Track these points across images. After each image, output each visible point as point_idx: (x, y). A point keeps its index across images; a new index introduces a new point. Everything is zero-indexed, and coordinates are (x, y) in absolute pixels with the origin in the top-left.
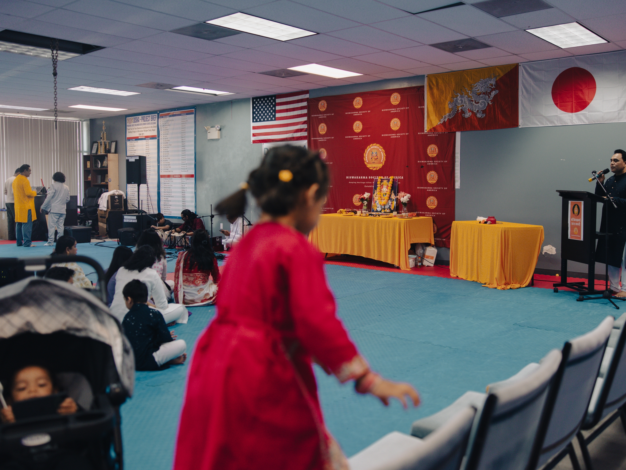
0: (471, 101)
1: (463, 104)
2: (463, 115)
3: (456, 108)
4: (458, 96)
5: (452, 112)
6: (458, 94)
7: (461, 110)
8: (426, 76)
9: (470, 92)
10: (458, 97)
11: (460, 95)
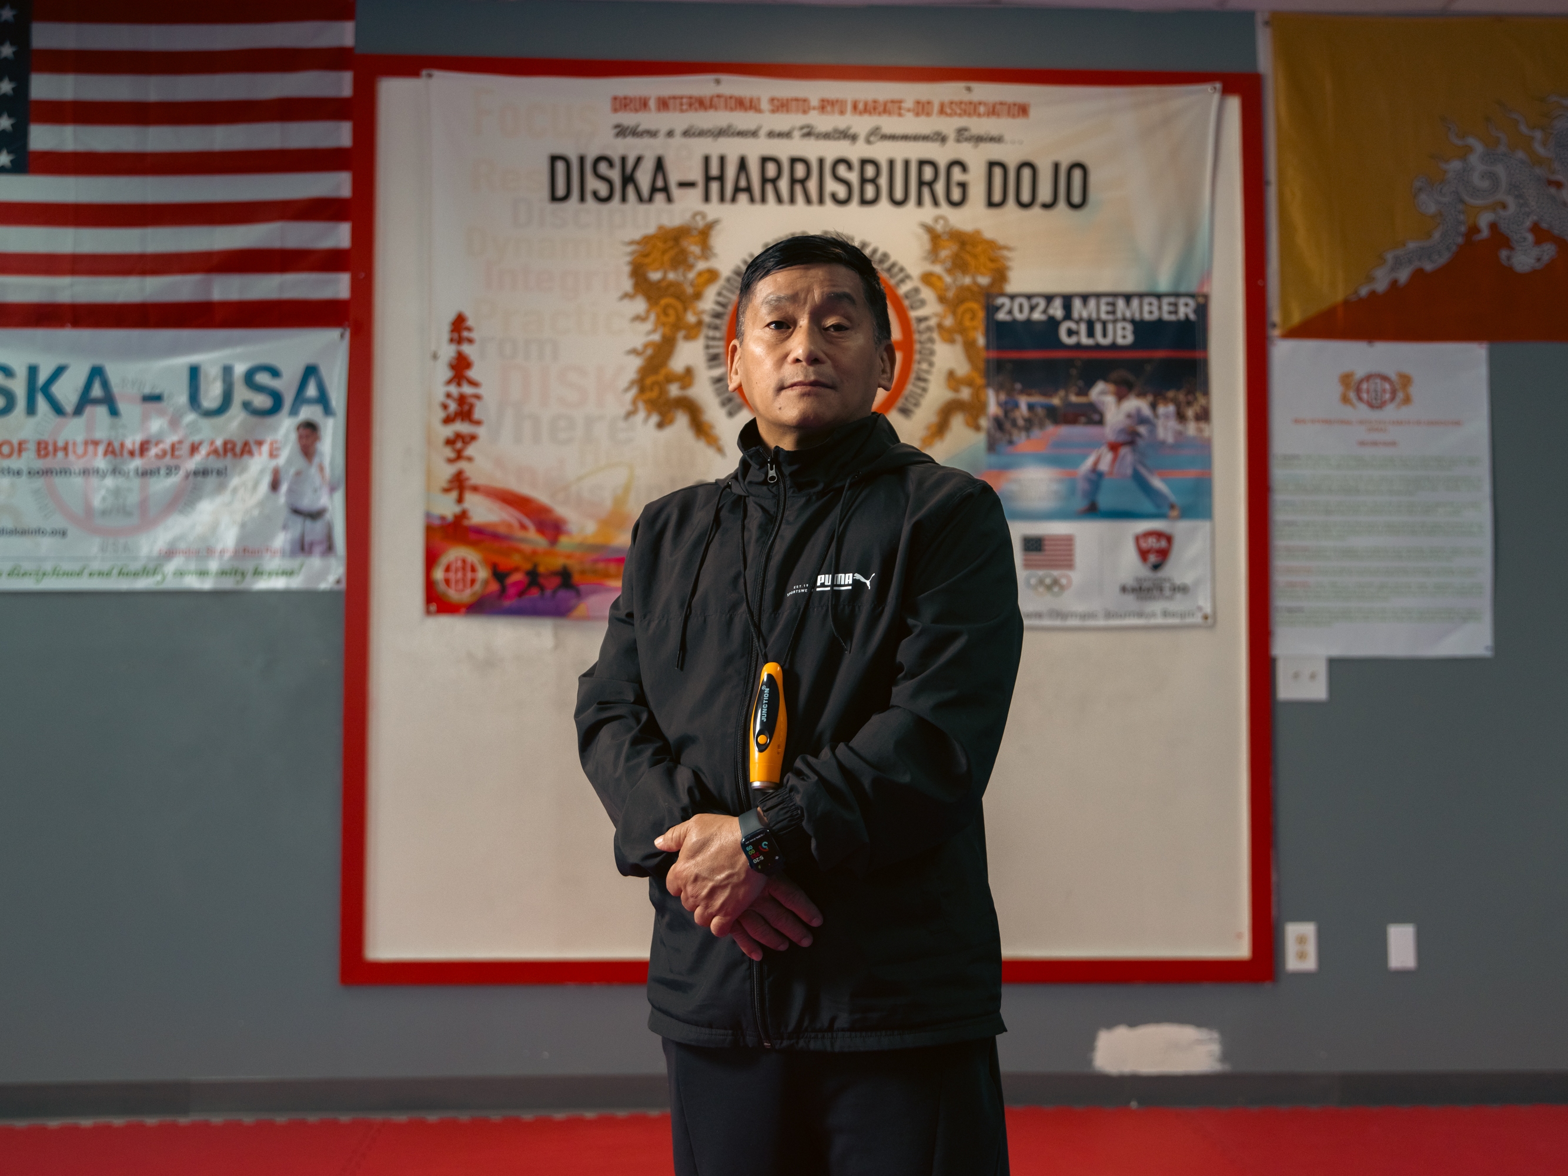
0: (1550, 183)
1: (1501, 196)
2: (1504, 254)
3: (1462, 217)
4: (1469, 149)
5: (1437, 235)
6: (1471, 141)
7: (1493, 226)
8: (1260, 19)
9: (1538, 135)
10: (1474, 159)
11: (1479, 148)
